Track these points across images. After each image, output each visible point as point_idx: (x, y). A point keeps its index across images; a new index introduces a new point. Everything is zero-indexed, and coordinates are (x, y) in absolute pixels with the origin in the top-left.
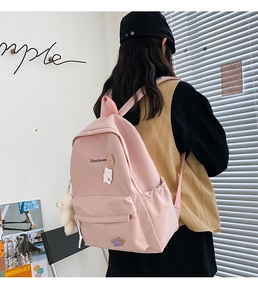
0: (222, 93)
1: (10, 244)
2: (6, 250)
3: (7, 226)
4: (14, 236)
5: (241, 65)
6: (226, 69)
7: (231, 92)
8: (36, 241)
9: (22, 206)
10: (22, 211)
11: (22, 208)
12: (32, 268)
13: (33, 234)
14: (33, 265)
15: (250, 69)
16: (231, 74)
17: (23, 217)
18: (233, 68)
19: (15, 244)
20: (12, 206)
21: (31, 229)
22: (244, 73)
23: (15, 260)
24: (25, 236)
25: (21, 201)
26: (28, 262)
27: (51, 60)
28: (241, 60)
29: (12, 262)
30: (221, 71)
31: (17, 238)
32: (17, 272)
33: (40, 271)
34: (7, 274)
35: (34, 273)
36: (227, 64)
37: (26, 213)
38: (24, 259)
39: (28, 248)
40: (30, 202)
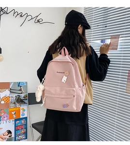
1: (12, 98)
2: (10, 101)
3: (12, 91)
4: (14, 95)
5: (119, 38)
8: (24, 98)
10: (19, 86)
11: (19, 84)
13: (22, 95)
14: (21, 108)
17: (19, 88)
18: (116, 38)
19: (14, 98)
20: (15, 83)
21: (22, 93)
23: (14, 105)
24: (19, 96)
27: (38, 21)
28: (119, 35)
29: (13, 105)
31: (16, 96)
32: (14, 109)
33: (24, 110)
34: (10, 110)
35: (21, 111)
36: (114, 36)
37: (21, 87)
38: (18, 105)
39: (20, 101)
40: (23, 82)
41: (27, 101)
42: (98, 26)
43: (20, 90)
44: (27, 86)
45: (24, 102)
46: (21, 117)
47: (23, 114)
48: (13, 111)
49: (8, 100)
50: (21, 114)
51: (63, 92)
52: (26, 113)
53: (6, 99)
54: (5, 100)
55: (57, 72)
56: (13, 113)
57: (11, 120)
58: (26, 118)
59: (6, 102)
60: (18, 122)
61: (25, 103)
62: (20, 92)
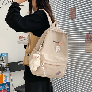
0: (69, 19)
5: (76, 9)
6: (71, 10)
7: (72, 19)
8: (6, 67)
9: (1, 55)
12: (4, 76)
14: (4, 75)
15: (79, 10)
16: (72, 12)
17: (1, 59)
18: (74, 10)
21: (4, 63)
24: (1, 65)
25: (1, 53)
26: (2, 74)
28: (76, 7)
30: (70, 11)
33: (6, 77)
35: (4, 77)
36: (72, 8)
37: (2, 57)
39: (2, 69)
40: (4, 54)
41: (8, 69)
42: (59, 3)
45: (6, 70)
46: (4, 82)
47: (6, 80)
50: (4, 80)
52: (8, 79)
58: (8, 83)
60: (2, 86)
62: (2, 62)
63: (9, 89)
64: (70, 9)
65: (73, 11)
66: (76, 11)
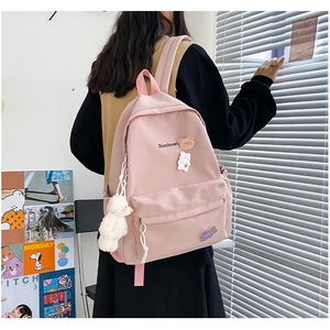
0: (289, 58)
1: (32, 215)
2: (26, 222)
3: (30, 195)
4: (37, 207)
6: (299, 27)
8: (64, 216)
9: (50, 176)
10: (49, 181)
11: (49, 177)
12: (56, 245)
13: (60, 208)
14: (57, 242)
16: (302, 34)
17: (50, 188)
18: (307, 25)
19: (38, 216)
20: (37, 174)
21: (58, 202)
22: (318, 34)
23: (36, 234)
24: (50, 208)
25: (49, 170)
26: (52, 239)
28: (317, 15)
29: (33, 235)
30: (293, 29)
31: (41, 210)
32: (37, 246)
33: (65, 250)
34: (26, 248)
35: (57, 251)
36: (301, 21)
37: (55, 183)
38: (47, 235)
39: (52, 223)
40: (61, 172)
41: (71, 224)
43: (52, 193)
44: (71, 183)
45: (66, 227)
46: (58, 268)
47: (63, 261)
48: (35, 252)
49: (19, 221)
50: (57, 259)
51: (197, 199)
52: (70, 256)
53: (16, 217)
54: (11, 220)
55: (161, 146)
56: (33, 256)
57: (30, 277)
58: (71, 272)
59: (15, 225)
60: (49, 281)
61: (67, 229)
62: (53, 198)
63: (72, 291)
64: (293, 22)
65: (304, 30)
66: (315, 31)
